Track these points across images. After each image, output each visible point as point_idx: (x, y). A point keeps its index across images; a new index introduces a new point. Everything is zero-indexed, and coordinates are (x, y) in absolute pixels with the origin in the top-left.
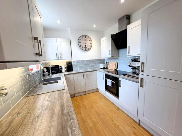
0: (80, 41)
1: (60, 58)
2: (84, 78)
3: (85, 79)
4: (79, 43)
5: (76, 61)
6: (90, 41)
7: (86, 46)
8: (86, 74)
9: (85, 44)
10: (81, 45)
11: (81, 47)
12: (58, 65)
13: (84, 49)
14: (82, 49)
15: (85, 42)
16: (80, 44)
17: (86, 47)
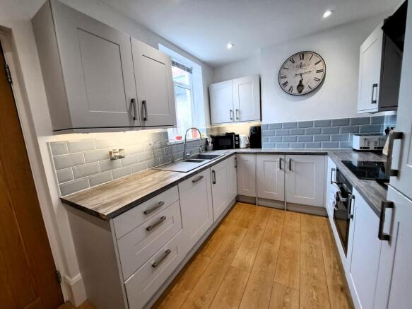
0: (285, 72)
1: (236, 120)
2: (280, 168)
3: (285, 172)
4: (280, 77)
5: (271, 125)
6: (316, 64)
7: (303, 83)
8: (288, 157)
9: (299, 78)
10: (285, 84)
11: (287, 88)
12: (233, 133)
13: (295, 91)
14: (289, 92)
15: (301, 71)
16: (283, 81)
17: (300, 86)
